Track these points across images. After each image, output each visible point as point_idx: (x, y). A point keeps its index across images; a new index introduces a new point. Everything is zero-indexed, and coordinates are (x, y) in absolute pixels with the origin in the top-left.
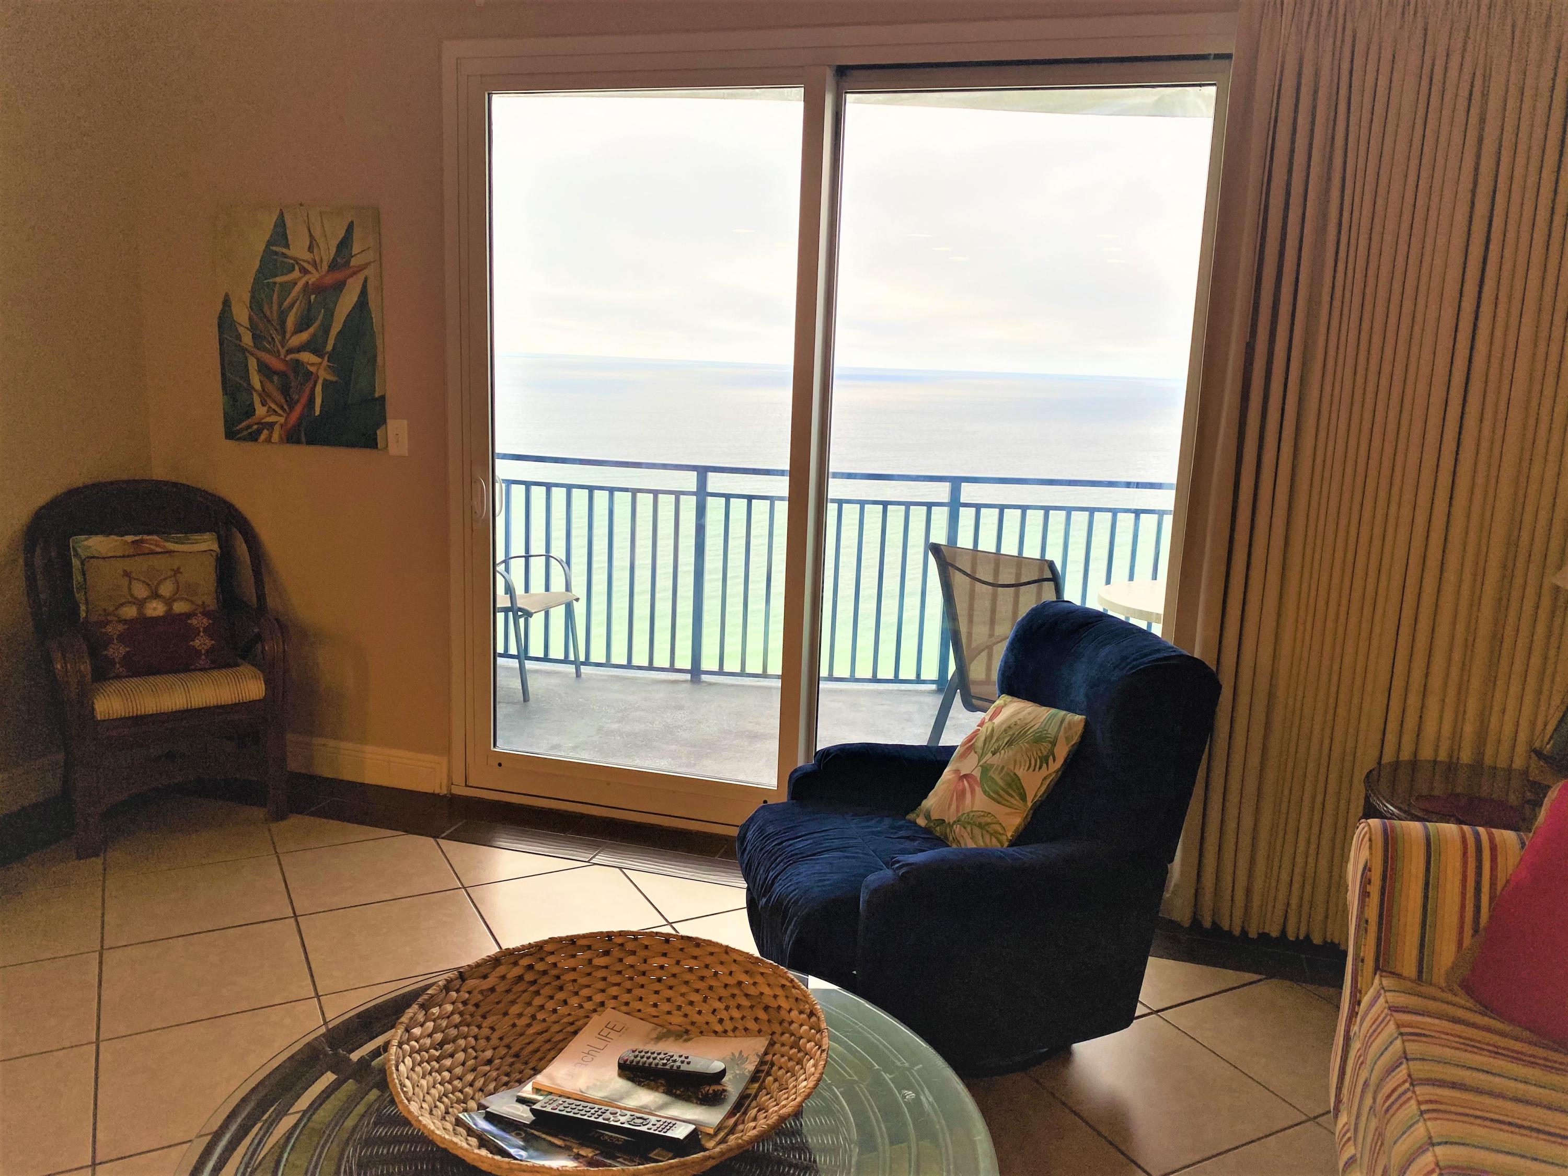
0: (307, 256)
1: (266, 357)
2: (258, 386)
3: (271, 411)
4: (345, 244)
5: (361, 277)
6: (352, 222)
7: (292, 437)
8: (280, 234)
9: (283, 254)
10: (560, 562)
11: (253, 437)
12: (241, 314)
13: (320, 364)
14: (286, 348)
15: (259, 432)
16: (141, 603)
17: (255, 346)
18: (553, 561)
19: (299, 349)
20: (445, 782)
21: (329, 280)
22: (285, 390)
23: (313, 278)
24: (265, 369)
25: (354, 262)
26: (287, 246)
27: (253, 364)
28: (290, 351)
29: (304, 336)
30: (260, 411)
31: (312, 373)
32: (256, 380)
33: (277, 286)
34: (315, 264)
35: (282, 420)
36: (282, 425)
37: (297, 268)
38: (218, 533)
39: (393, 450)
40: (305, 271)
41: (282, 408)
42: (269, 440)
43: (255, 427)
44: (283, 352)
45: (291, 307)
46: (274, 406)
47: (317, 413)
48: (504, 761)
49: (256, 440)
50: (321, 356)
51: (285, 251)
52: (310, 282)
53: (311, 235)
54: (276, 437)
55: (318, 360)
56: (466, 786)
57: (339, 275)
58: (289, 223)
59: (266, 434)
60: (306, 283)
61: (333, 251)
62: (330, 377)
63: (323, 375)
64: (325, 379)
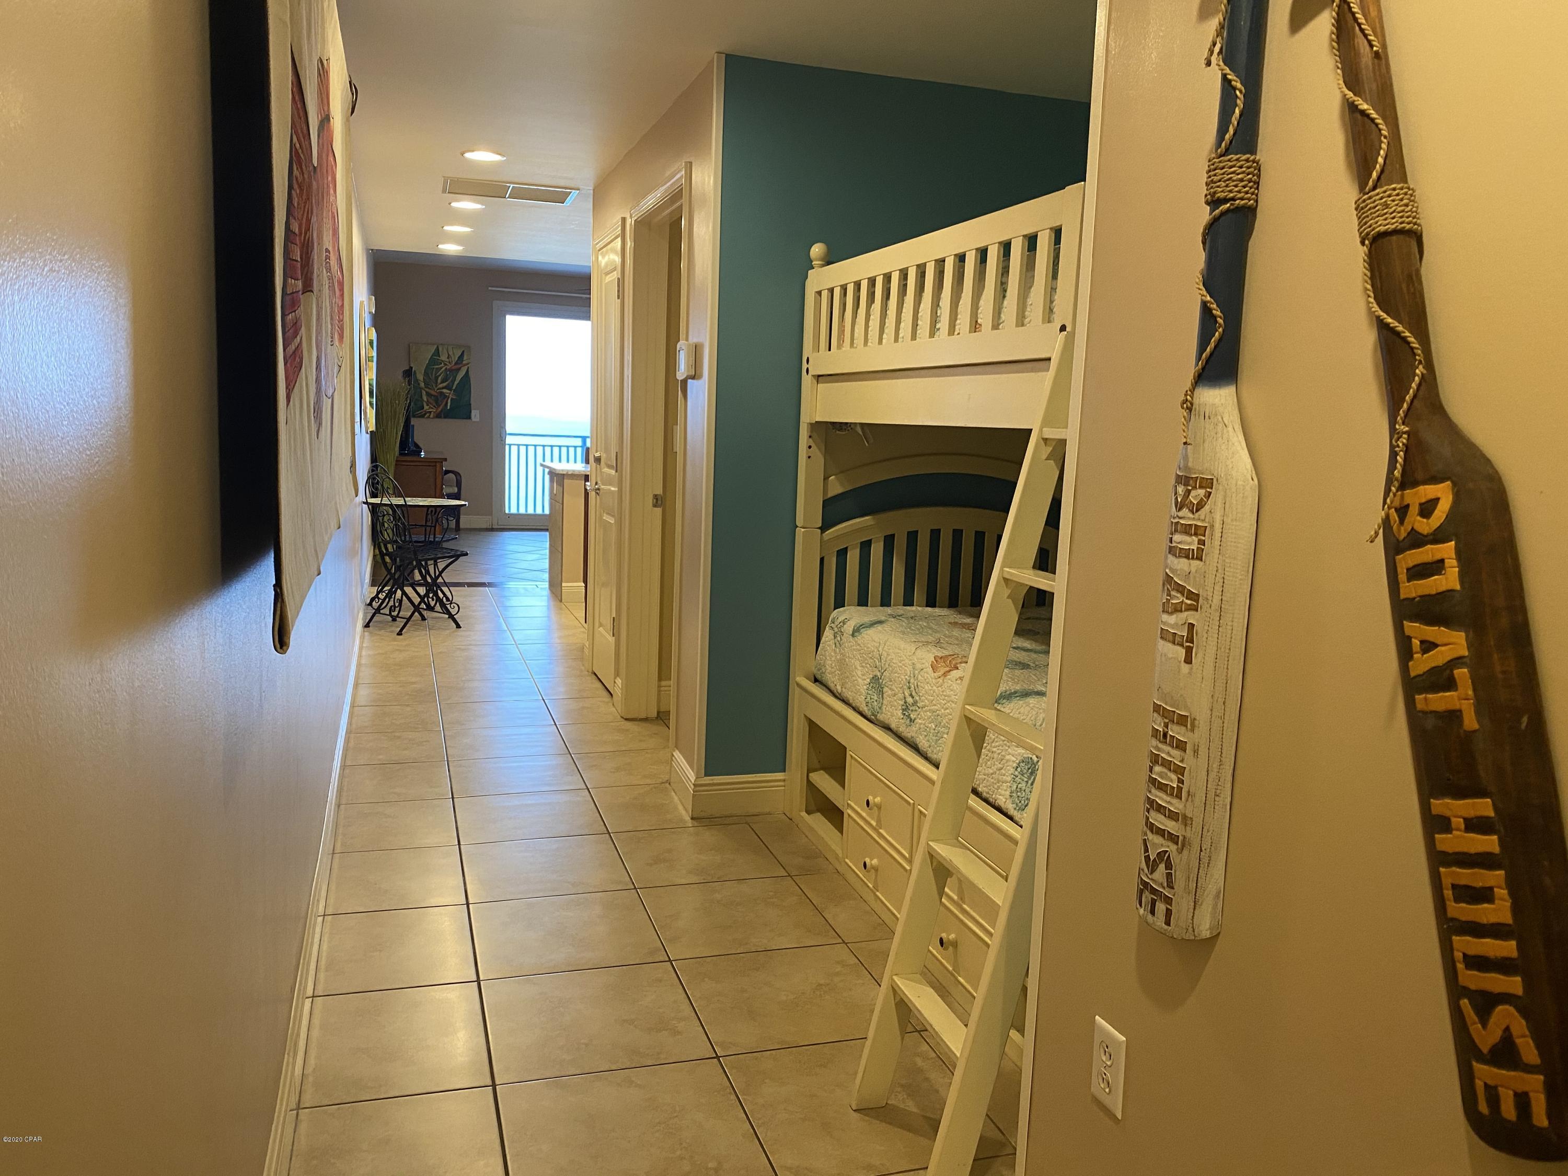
0: (448, 360)
1: (429, 390)
2: (426, 400)
3: (431, 408)
4: (461, 357)
5: (466, 367)
6: (463, 352)
7: (438, 416)
8: (437, 352)
9: (438, 359)
11: (423, 416)
13: (450, 393)
15: (425, 414)
17: (425, 387)
19: (443, 388)
21: (455, 367)
22: (437, 401)
23: (449, 367)
24: (428, 394)
25: (464, 362)
26: (439, 357)
27: (424, 393)
28: (438, 389)
29: (444, 384)
30: (426, 407)
31: (447, 396)
32: (425, 398)
33: (435, 369)
34: (449, 362)
35: (435, 410)
36: (435, 412)
37: (443, 363)
39: (474, 420)
40: (446, 364)
41: (435, 407)
42: (429, 417)
44: (436, 389)
45: (440, 375)
46: (432, 406)
47: (448, 408)
50: (451, 390)
53: (449, 355)
57: (458, 366)
58: (440, 349)
59: (428, 415)
60: (446, 368)
61: (456, 359)
62: (454, 397)
63: (451, 396)
64: (452, 398)
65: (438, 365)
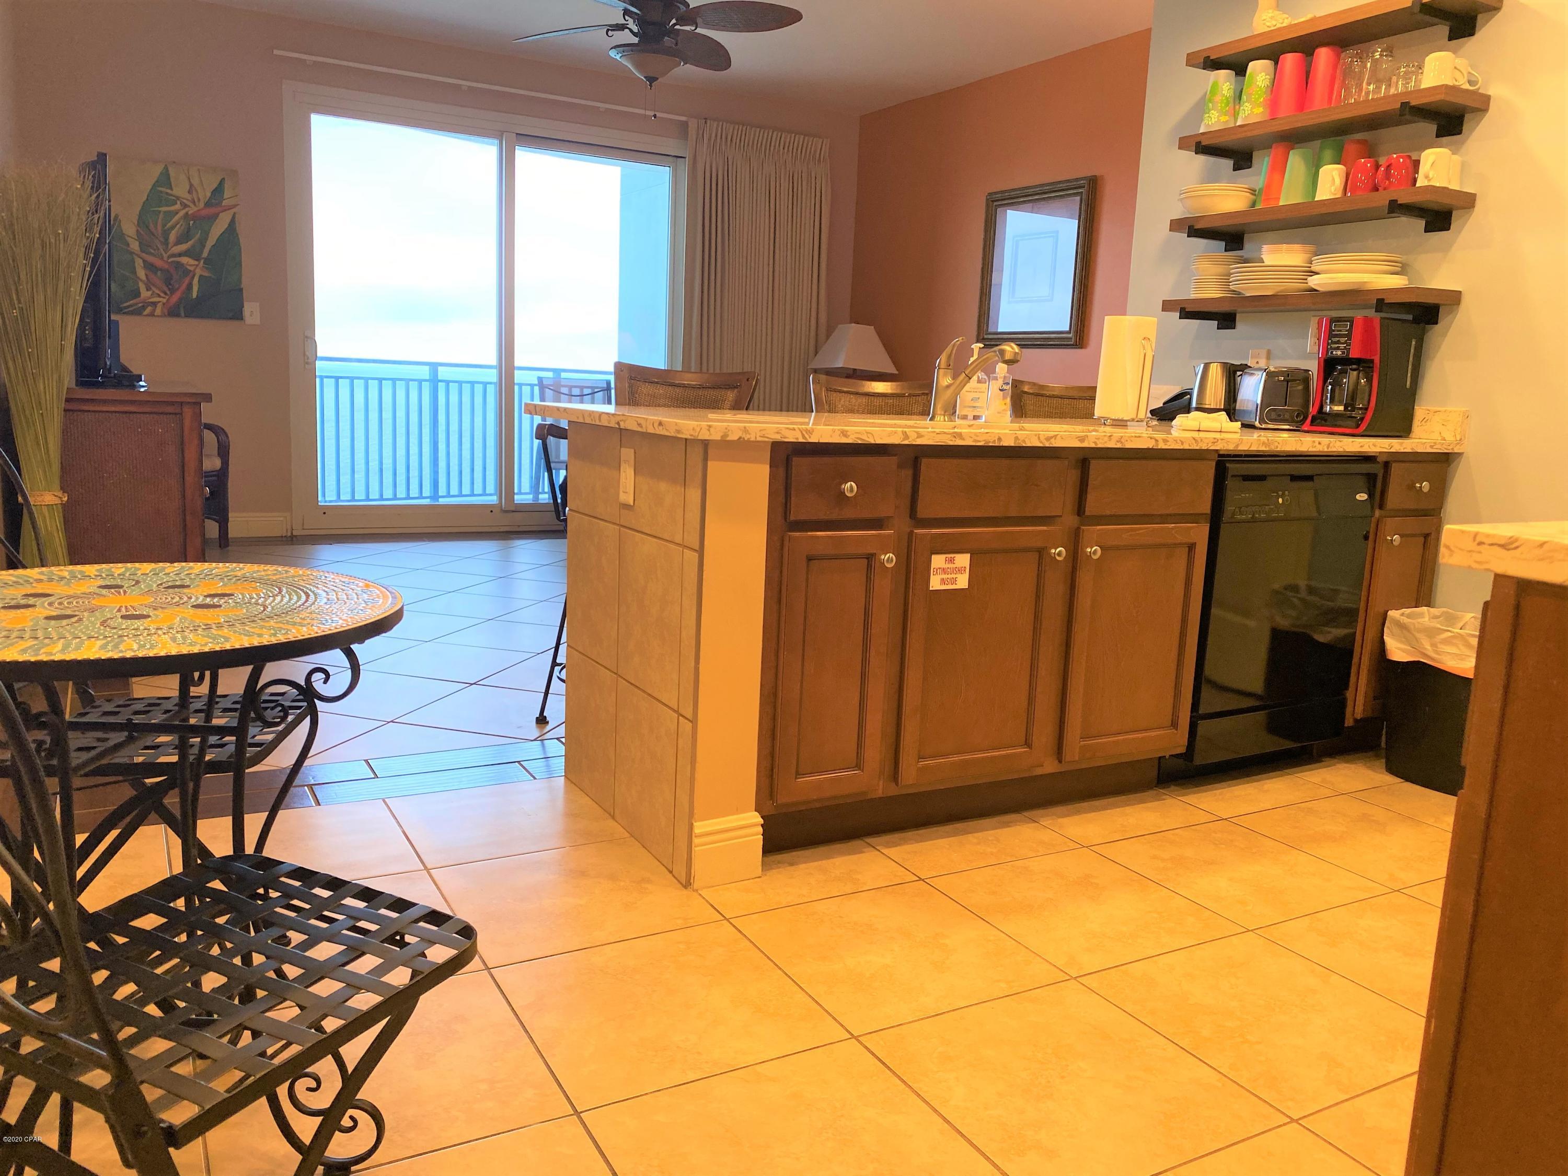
0: (189, 197)
1: (150, 259)
2: (144, 278)
3: (155, 295)
4: (218, 191)
5: (230, 213)
6: (223, 179)
7: (173, 312)
8: (165, 179)
9: (168, 194)
11: (138, 312)
12: (129, 229)
13: (197, 265)
14: (168, 253)
15: (144, 308)
17: (142, 251)
19: (180, 255)
21: (204, 213)
22: (168, 281)
23: (192, 210)
24: (149, 266)
25: (225, 203)
26: (172, 189)
28: (169, 257)
29: (183, 247)
30: (145, 294)
31: (190, 271)
32: (141, 273)
33: (162, 213)
34: (194, 202)
35: (165, 301)
36: (164, 304)
37: (178, 202)
39: (250, 320)
40: (185, 205)
41: (166, 294)
42: (152, 314)
43: (140, 305)
44: (165, 256)
45: (173, 228)
47: (195, 295)
48: (326, 511)
49: (141, 314)
50: (198, 260)
51: (169, 191)
52: (190, 213)
53: (191, 185)
54: (158, 311)
55: (195, 262)
57: (212, 210)
58: (172, 173)
59: (149, 310)
60: (187, 213)
61: (209, 194)
62: (206, 274)
63: (199, 272)
64: (201, 276)
65: (167, 206)
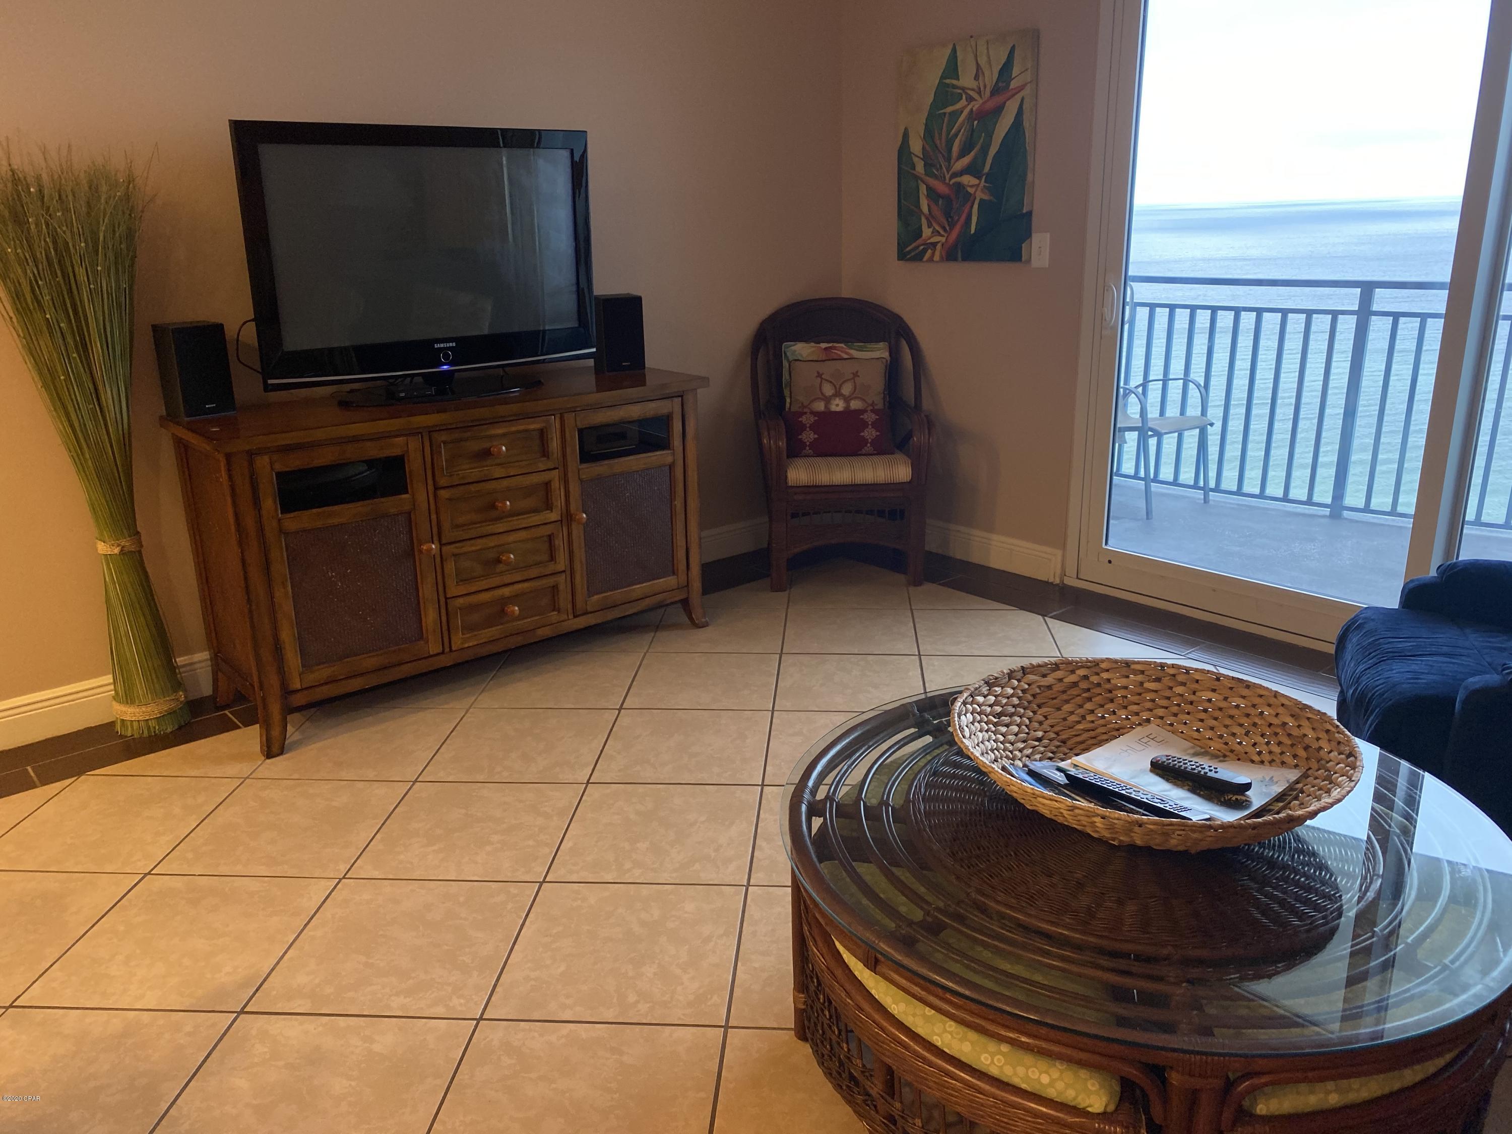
0: (974, 85)
1: (932, 182)
2: (925, 209)
3: (936, 233)
4: (1006, 69)
5: (1018, 97)
6: (1014, 46)
7: (950, 256)
8: (952, 69)
9: (955, 87)
10: (1198, 386)
11: (918, 257)
12: (916, 146)
13: (978, 185)
14: (950, 173)
15: (924, 251)
16: (828, 400)
17: (926, 174)
18: (1191, 385)
19: (961, 173)
20: (1058, 572)
21: (990, 105)
22: (948, 211)
23: (975, 106)
24: (932, 194)
25: (1013, 84)
26: (958, 79)
27: (923, 189)
28: (953, 177)
29: (966, 160)
30: (927, 232)
31: (970, 194)
32: (924, 204)
33: (947, 115)
34: (979, 93)
35: (944, 239)
36: (943, 245)
37: (964, 97)
38: (890, 343)
39: (1036, 262)
40: (970, 99)
41: (945, 230)
42: (931, 260)
43: (922, 247)
44: (947, 177)
45: (956, 135)
46: (937, 228)
47: (973, 231)
48: (1112, 559)
49: (921, 260)
50: (979, 178)
51: (955, 82)
52: (974, 109)
53: (978, 65)
54: (937, 257)
55: (976, 181)
56: (1077, 578)
58: (960, 56)
59: (929, 253)
60: (972, 110)
61: (996, 76)
62: (986, 197)
63: (980, 195)
64: (981, 200)
65: (953, 103)
